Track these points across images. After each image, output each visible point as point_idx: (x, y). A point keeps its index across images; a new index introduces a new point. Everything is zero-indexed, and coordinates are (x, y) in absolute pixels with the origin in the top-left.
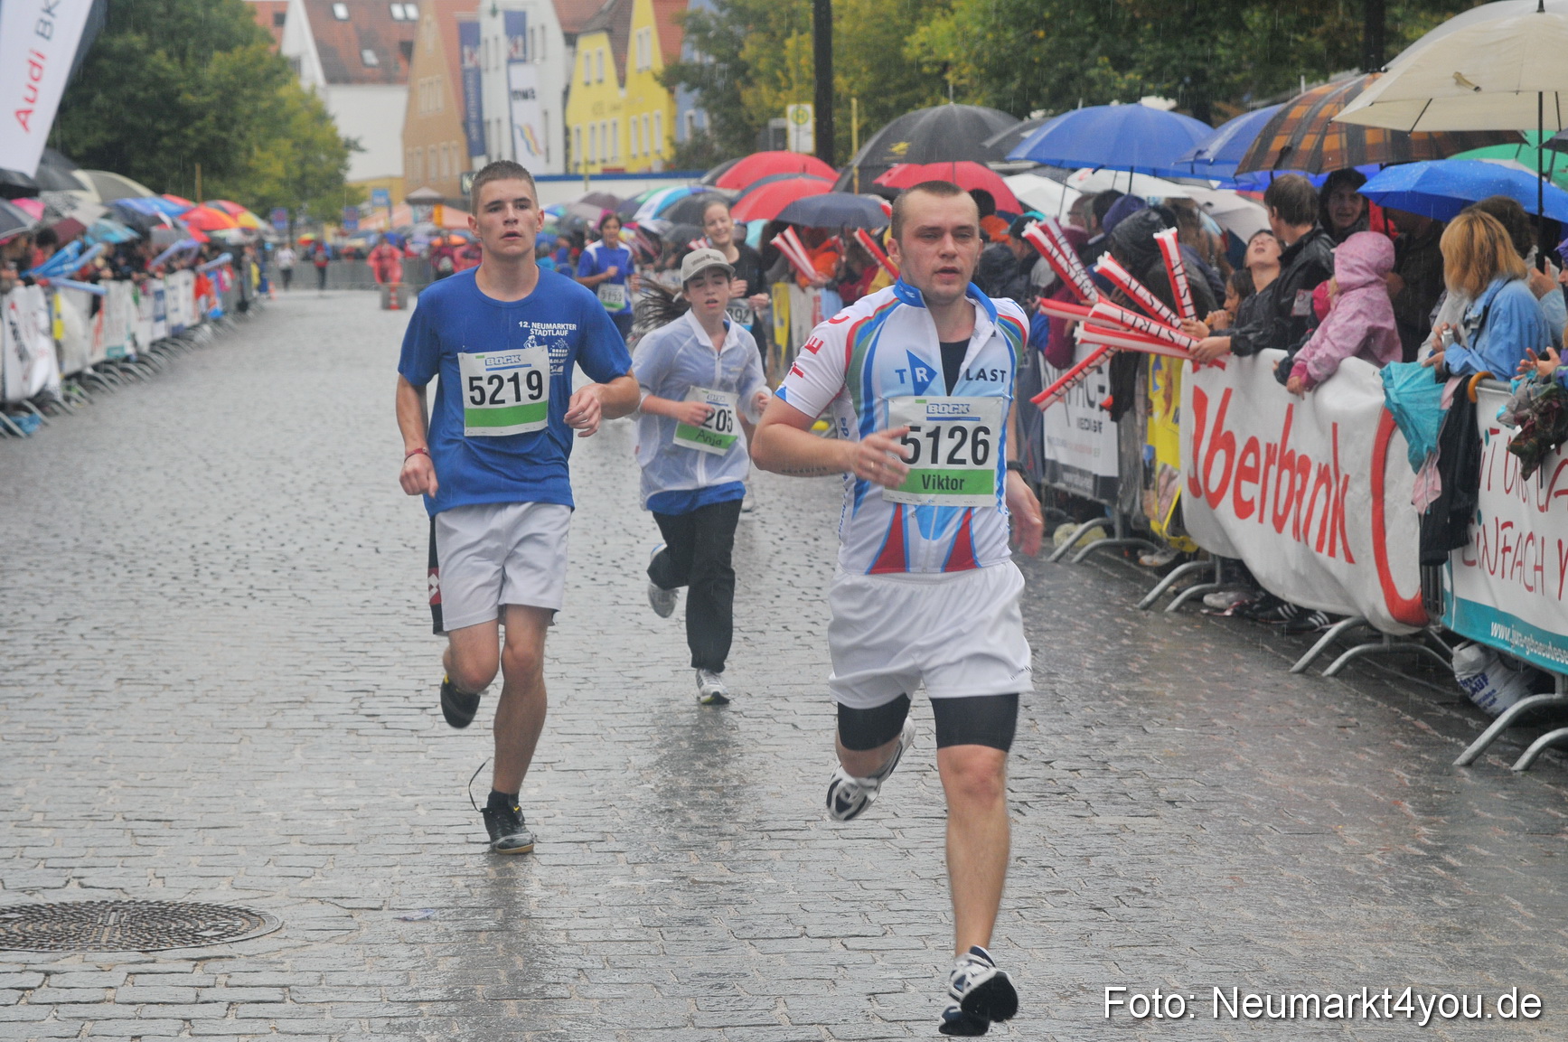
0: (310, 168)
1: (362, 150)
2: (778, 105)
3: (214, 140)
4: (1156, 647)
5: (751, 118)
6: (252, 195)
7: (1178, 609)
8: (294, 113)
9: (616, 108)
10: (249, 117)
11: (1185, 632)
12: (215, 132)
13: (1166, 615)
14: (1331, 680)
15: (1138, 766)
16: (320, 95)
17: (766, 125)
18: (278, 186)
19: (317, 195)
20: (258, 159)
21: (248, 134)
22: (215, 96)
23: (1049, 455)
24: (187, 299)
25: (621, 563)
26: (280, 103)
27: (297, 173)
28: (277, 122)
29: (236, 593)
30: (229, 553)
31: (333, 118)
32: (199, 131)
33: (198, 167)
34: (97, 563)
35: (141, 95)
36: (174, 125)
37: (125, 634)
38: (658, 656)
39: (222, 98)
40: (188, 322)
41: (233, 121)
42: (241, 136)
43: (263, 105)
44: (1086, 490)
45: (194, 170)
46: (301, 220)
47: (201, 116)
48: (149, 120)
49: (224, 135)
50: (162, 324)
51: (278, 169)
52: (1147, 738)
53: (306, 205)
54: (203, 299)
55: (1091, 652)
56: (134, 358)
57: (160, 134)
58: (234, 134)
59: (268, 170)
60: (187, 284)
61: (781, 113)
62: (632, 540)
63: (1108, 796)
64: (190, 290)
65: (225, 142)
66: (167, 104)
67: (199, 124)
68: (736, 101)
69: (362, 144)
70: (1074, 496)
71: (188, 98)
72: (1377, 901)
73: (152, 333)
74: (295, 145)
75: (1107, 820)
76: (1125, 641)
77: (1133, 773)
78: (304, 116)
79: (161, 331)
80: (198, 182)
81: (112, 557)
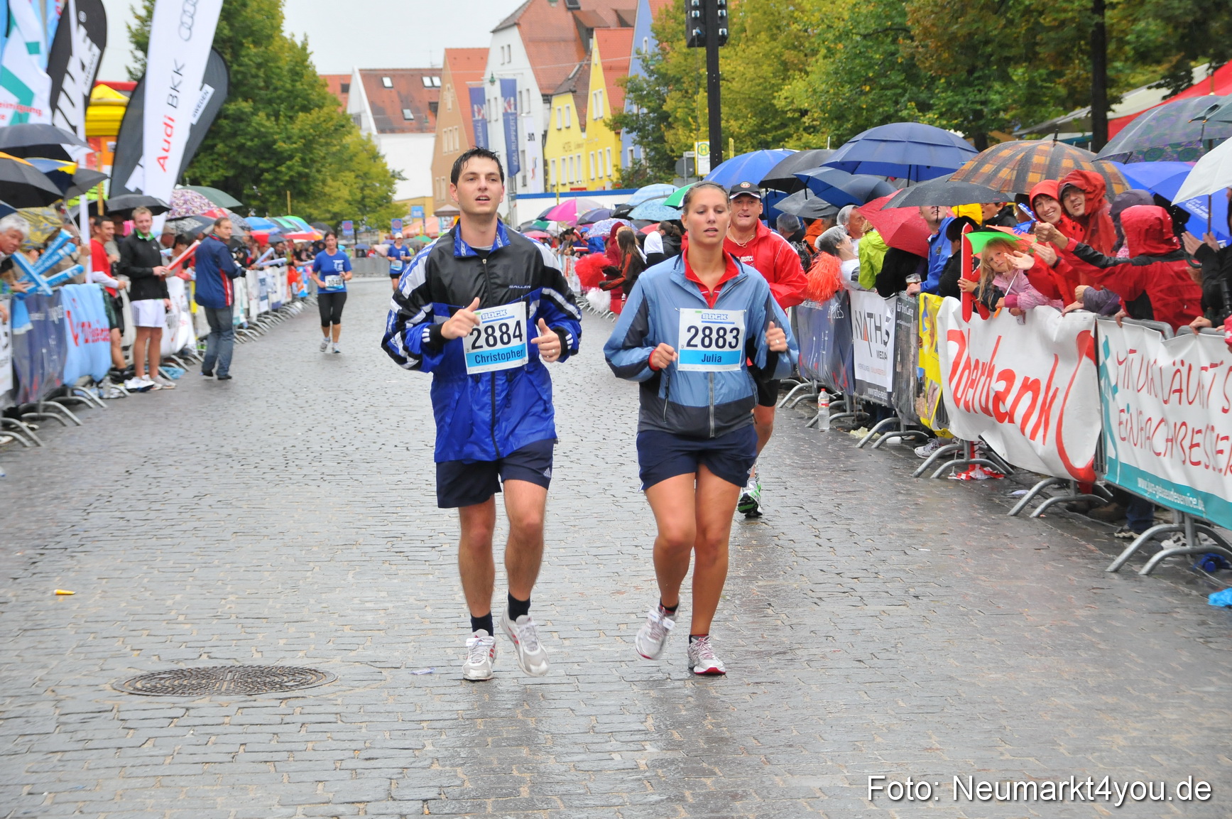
0: (367, 192)
1: (404, 179)
2: (689, 141)
3: (300, 175)
4: (920, 500)
5: (672, 151)
6: (329, 212)
7: (939, 477)
8: (355, 155)
9: (579, 146)
10: (324, 158)
11: (942, 491)
12: (301, 169)
13: (932, 481)
14: (1036, 520)
15: (898, 575)
16: (375, 141)
17: (681, 156)
18: (346, 205)
19: (373, 211)
20: (331, 187)
21: (323, 169)
22: (299, 144)
23: (857, 377)
24: (282, 285)
25: (569, 454)
26: (345, 147)
27: (359, 196)
28: (345, 161)
29: (312, 478)
30: (308, 452)
31: (383, 157)
32: (289, 168)
33: (288, 193)
34: (219, 460)
35: (249, 143)
36: (271, 165)
37: (239, 504)
38: (589, 512)
39: (304, 145)
40: (283, 301)
41: (313, 161)
42: (319, 171)
43: (334, 149)
44: (881, 399)
45: (286, 195)
46: (362, 229)
47: (291, 157)
48: (255, 162)
49: (307, 170)
50: (266, 301)
51: (345, 193)
52: (906, 557)
53: (365, 218)
54: (294, 284)
55: (876, 504)
56: (246, 325)
57: (263, 171)
58: (314, 170)
59: (338, 194)
60: (282, 274)
61: (691, 147)
62: (578, 439)
63: (875, 593)
64: (285, 278)
65: (307, 176)
66: (267, 150)
67: (289, 163)
68: (661, 139)
69: (404, 175)
70: (874, 404)
71: (281, 146)
72: (1041, 655)
73: (259, 308)
74: (357, 177)
75: (873, 608)
76: (900, 497)
77: (892, 580)
78: (364, 156)
79: (265, 307)
80: (289, 203)
81: (230, 456)
